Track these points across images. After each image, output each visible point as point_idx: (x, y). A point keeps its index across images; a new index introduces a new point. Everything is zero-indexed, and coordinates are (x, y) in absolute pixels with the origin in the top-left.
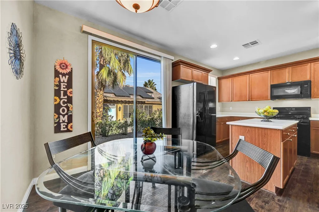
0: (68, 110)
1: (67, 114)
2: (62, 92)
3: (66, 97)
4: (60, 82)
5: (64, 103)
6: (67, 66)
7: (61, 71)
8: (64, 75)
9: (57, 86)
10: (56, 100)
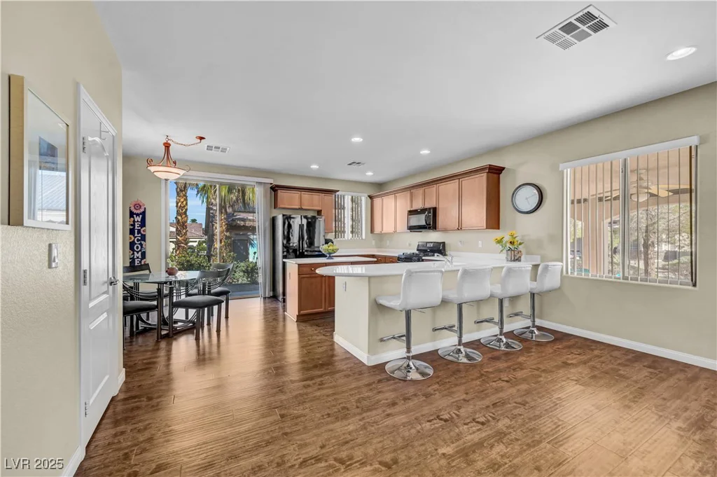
0: (142, 247)
1: (140, 251)
2: (136, 231)
3: (140, 235)
4: (134, 221)
5: (138, 240)
6: (140, 206)
7: (135, 211)
8: (138, 215)
9: (132, 225)
10: (131, 238)
